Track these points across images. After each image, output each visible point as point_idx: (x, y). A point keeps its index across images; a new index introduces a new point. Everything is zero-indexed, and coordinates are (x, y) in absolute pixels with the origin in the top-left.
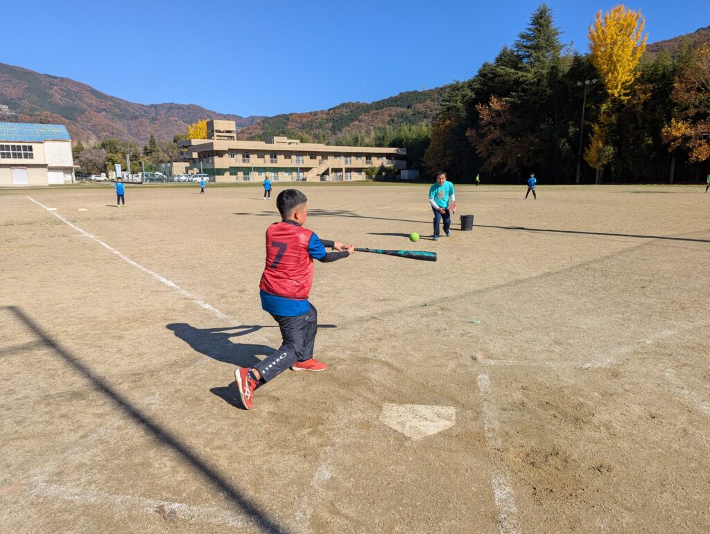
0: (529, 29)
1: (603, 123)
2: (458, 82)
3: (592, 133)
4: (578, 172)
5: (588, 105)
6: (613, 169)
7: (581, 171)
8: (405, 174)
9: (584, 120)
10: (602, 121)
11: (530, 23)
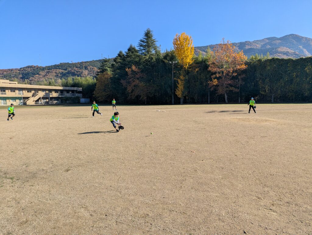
0: (144, 38)
1: (182, 79)
2: (106, 58)
3: (178, 83)
4: (173, 99)
5: (174, 72)
6: (187, 98)
7: (174, 99)
8: (83, 100)
9: (174, 77)
10: (181, 78)
11: (144, 35)
